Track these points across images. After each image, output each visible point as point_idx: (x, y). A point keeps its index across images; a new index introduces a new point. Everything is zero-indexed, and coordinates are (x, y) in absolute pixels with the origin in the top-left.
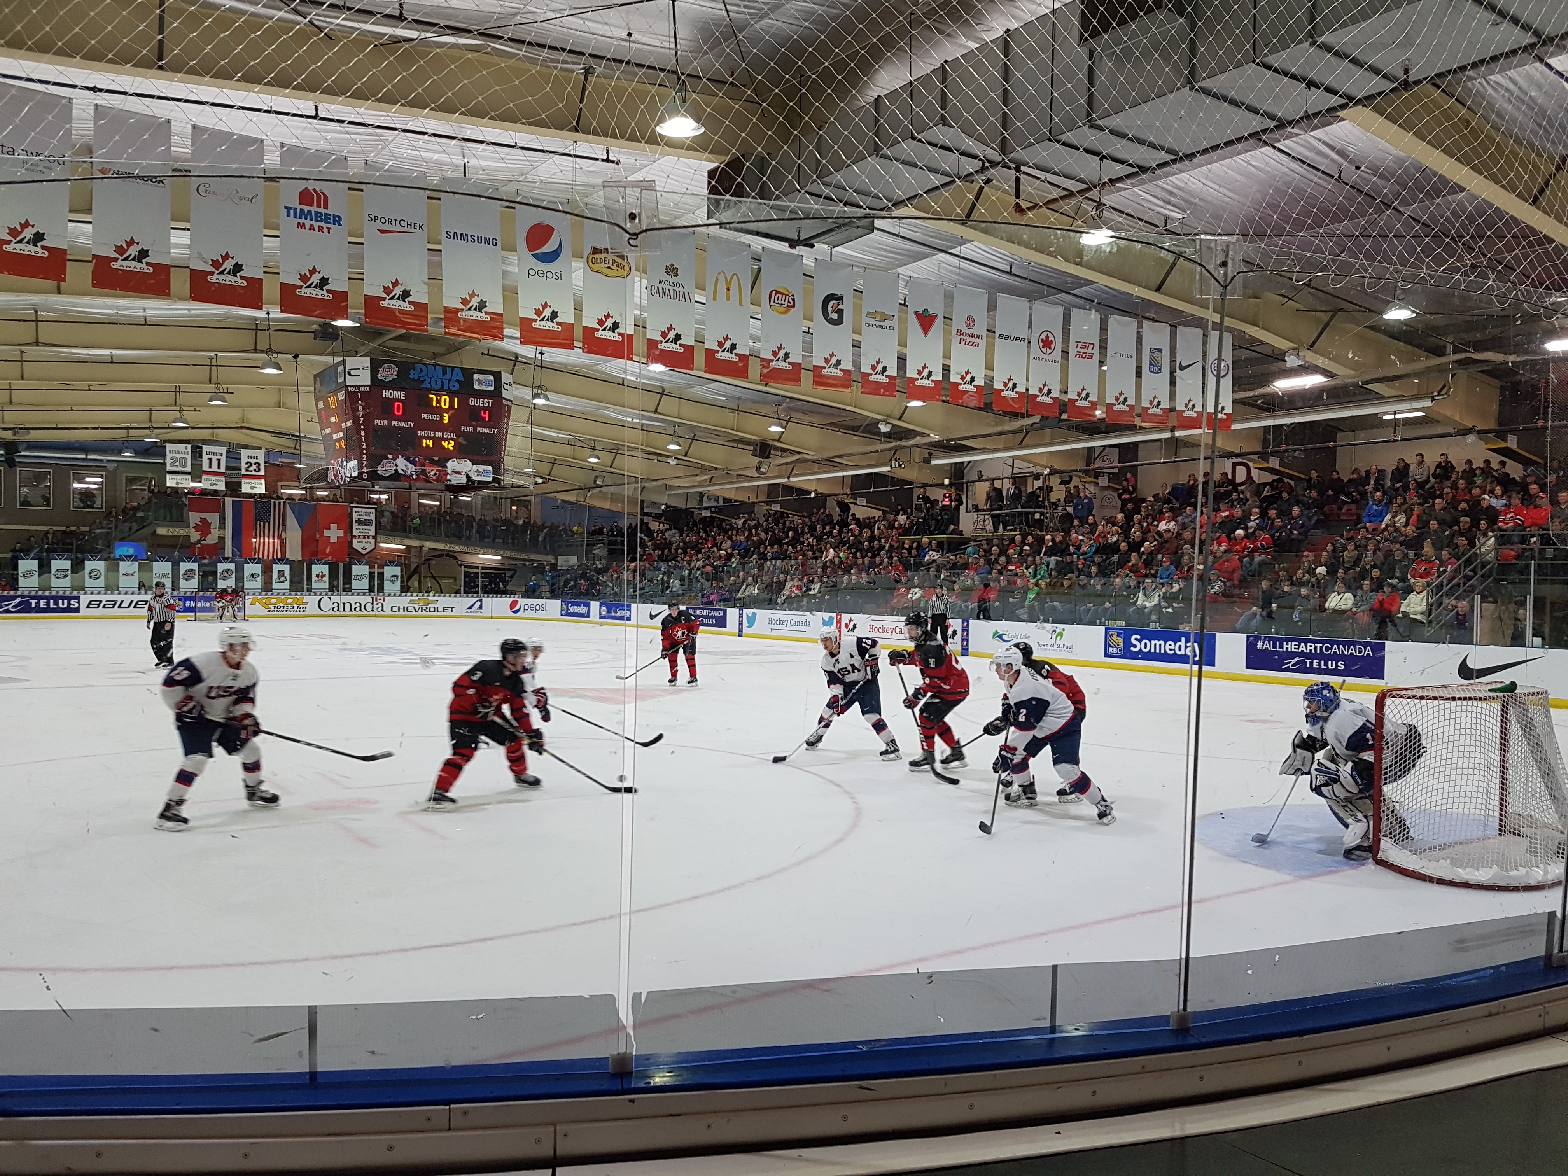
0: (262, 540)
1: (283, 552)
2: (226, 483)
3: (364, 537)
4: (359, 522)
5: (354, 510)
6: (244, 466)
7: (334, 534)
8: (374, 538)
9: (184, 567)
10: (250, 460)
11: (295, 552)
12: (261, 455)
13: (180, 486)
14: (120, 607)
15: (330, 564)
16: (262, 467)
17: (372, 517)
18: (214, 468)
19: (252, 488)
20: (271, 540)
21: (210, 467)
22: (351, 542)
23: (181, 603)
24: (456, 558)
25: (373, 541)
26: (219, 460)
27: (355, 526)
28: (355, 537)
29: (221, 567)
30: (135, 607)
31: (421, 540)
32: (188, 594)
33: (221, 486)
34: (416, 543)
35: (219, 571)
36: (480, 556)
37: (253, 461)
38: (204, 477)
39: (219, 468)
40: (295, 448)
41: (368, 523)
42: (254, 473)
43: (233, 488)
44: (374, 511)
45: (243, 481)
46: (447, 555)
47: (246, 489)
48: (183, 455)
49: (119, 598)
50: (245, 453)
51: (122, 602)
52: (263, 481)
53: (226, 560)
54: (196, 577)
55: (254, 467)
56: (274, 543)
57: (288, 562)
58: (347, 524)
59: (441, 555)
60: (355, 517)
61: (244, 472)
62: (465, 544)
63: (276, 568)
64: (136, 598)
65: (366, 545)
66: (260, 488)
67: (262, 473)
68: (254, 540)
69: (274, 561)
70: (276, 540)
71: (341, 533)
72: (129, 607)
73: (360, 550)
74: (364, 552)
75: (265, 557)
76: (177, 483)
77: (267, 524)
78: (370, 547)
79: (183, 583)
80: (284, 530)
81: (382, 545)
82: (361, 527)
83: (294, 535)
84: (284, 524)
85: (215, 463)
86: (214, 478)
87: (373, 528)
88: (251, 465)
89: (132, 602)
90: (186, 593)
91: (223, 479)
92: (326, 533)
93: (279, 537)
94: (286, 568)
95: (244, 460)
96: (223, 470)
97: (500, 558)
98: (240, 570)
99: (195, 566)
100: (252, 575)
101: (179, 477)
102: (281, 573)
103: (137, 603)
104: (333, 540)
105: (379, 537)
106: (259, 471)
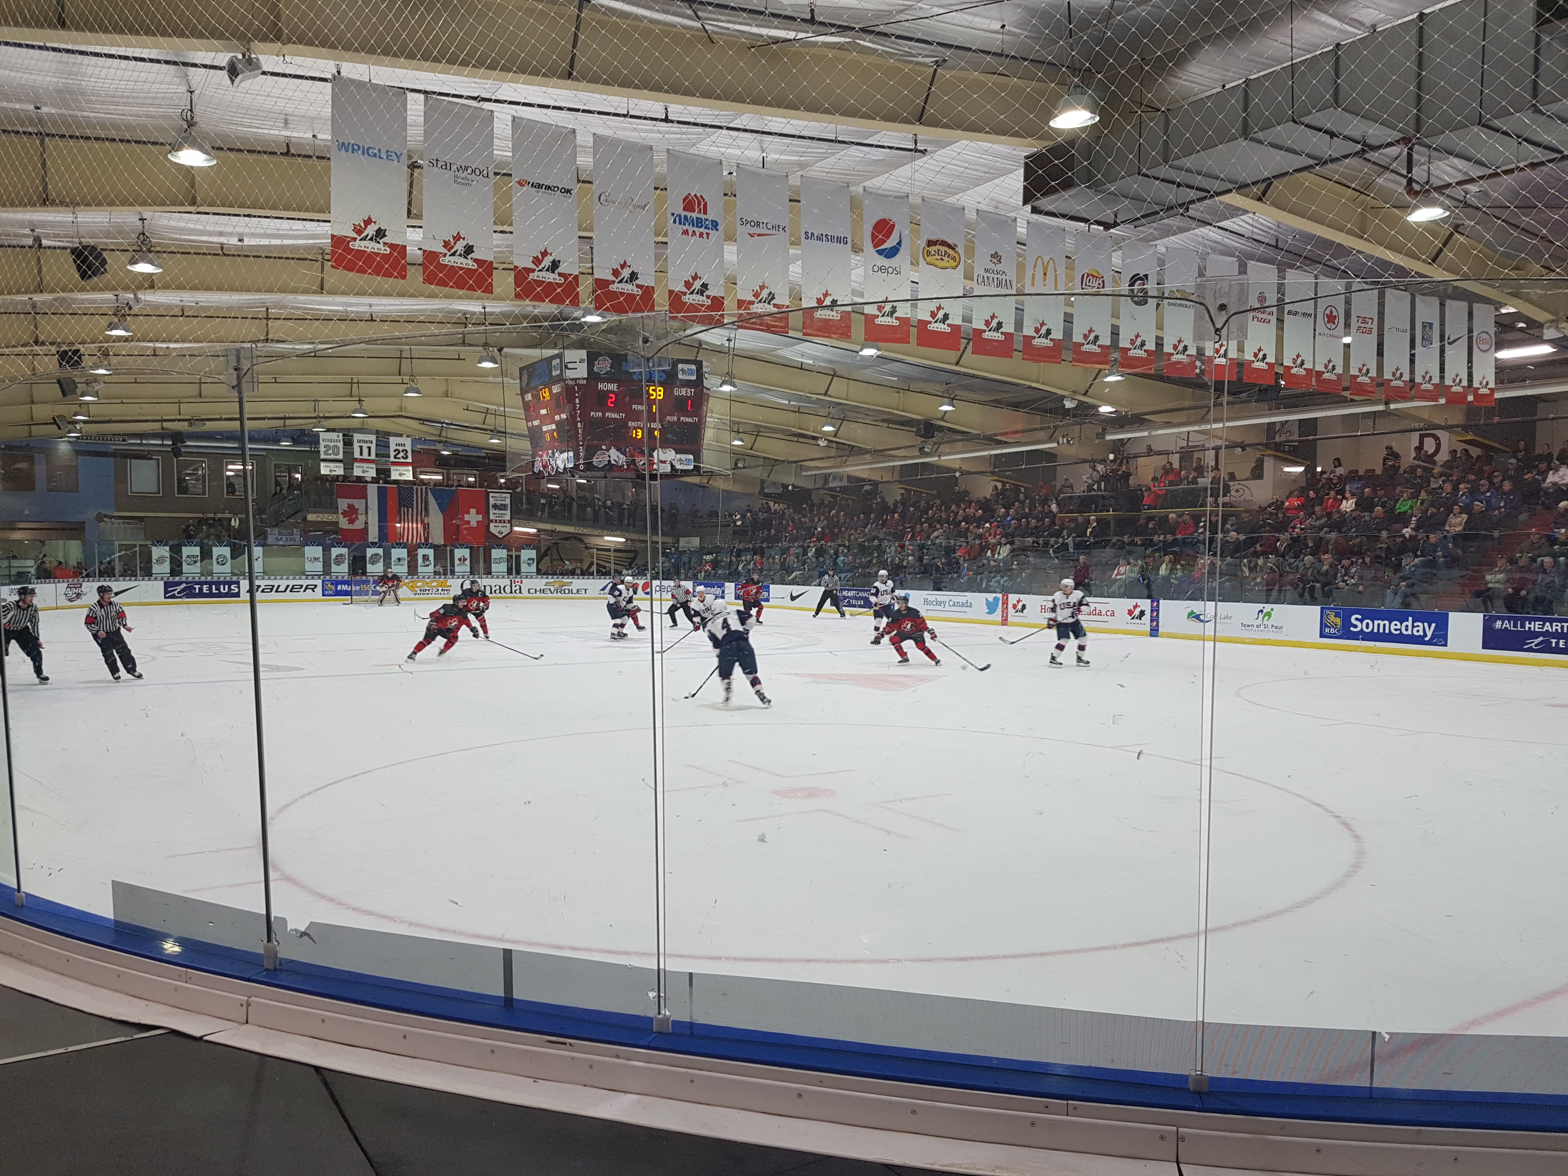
0: (406, 525)
1: (427, 539)
2: (377, 470)
3: (500, 522)
4: (495, 507)
5: (491, 495)
6: (392, 454)
7: (473, 518)
8: (510, 522)
9: (335, 552)
10: (397, 448)
11: (438, 536)
12: (408, 444)
13: (334, 473)
14: (277, 591)
15: (471, 548)
16: (409, 454)
17: (508, 502)
18: (365, 456)
19: (400, 475)
20: (415, 525)
21: (361, 454)
22: (488, 526)
23: (333, 587)
24: (582, 541)
25: (508, 525)
26: (369, 448)
27: (492, 511)
28: (492, 521)
29: (370, 552)
30: (291, 591)
31: (553, 523)
32: (340, 578)
33: (372, 473)
34: (548, 527)
35: (368, 555)
36: (607, 538)
37: (401, 448)
38: (356, 464)
39: (369, 455)
40: (440, 436)
41: (503, 507)
42: (402, 460)
43: (383, 474)
44: (509, 495)
45: (392, 468)
46: (575, 538)
47: (394, 476)
48: (335, 444)
49: (276, 583)
50: (393, 441)
51: (279, 586)
52: (410, 468)
53: (374, 544)
54: (347, 562)
55: (402, 454)
56: (417, 528)
57: (433, 546)
58: (484, 510)
59: (569, 537)
60: (492, 501)
61: (392, 459)
62: (592, 527)
63: (421, 552)
64: (292, 583)
65: (503, 530)
66: (408, 476)
67: (410, 460)
68: (398, 525)
69: (419, 546)
70: (419, 525)
71: (480, 518)
72: (285, 591)
73: (497, 534)
74: (501, 536)
75: (410, 542)
76: (331, 471)
77: (410, 509)
78: (506, 531)
79: (334, 568)
80: (427, 515)
81: (516, 529)
82: (497, 511)
83: (436, 520)
84: (426, 510)
85: (365, 451)
86: (365, 465)
87: (508, 512)
88: (399, 453)
89: (288, 586)
90: (337, 577)
91: (374, 466)
92: (467, 517)
93: (422, 522)
94: (430, 552)
95: (393, 447)
96: (373, 457)
97: (624, 540)
98: (387, 556)
99: (344, 551)
100: (399, 559)
101: (332, 465)
102: (425, 558)
103: (293, 587)
104: (474, 524)
105: (513, 521)
106: (407, 457)
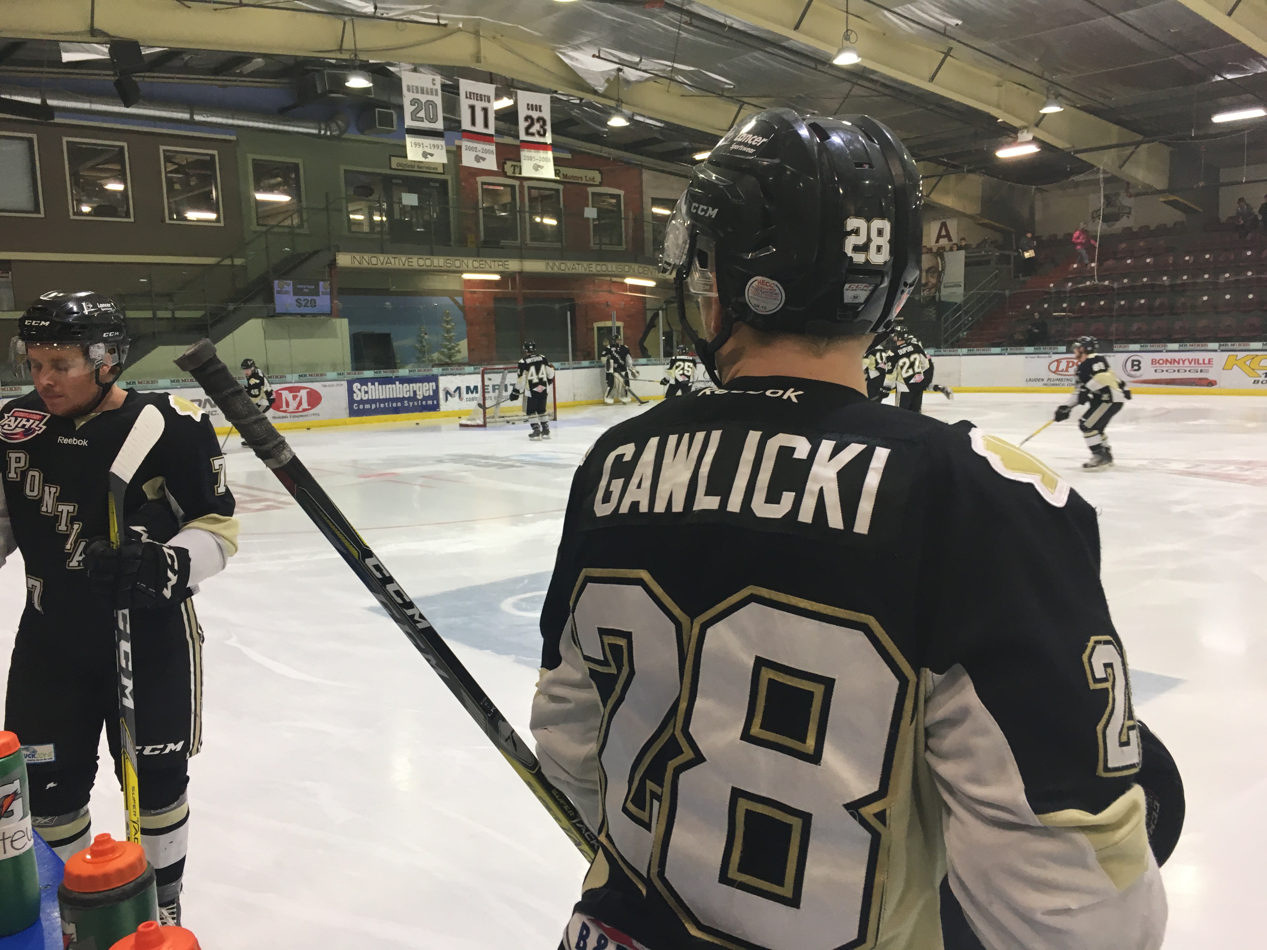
2: (498, 156)
6: (523, 125)
10: (530, 113)
13: (428, 160)
16: (548, 129)
18: (479, 128)
19: (536, 168)
21: (473, 123)
26: (486, 111)
33: (490, 163)
38: (464, 143)
39: (486, 125)
42: (537, 139)
45: (525, 153)
47: (527, 168)
48: (430, 96)
52: (550, 155)
55: (536, 127)
61: (523, 137)
66: (548, 168)
67: (549, 139)
76: (424, 155)
85: (479, 117)
86: (480, 146)
88: (532, 123)
91: (494, 148)
96: (492, 129)
101: (426, 142)
106: (544, 135)
